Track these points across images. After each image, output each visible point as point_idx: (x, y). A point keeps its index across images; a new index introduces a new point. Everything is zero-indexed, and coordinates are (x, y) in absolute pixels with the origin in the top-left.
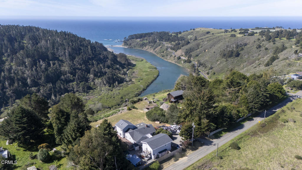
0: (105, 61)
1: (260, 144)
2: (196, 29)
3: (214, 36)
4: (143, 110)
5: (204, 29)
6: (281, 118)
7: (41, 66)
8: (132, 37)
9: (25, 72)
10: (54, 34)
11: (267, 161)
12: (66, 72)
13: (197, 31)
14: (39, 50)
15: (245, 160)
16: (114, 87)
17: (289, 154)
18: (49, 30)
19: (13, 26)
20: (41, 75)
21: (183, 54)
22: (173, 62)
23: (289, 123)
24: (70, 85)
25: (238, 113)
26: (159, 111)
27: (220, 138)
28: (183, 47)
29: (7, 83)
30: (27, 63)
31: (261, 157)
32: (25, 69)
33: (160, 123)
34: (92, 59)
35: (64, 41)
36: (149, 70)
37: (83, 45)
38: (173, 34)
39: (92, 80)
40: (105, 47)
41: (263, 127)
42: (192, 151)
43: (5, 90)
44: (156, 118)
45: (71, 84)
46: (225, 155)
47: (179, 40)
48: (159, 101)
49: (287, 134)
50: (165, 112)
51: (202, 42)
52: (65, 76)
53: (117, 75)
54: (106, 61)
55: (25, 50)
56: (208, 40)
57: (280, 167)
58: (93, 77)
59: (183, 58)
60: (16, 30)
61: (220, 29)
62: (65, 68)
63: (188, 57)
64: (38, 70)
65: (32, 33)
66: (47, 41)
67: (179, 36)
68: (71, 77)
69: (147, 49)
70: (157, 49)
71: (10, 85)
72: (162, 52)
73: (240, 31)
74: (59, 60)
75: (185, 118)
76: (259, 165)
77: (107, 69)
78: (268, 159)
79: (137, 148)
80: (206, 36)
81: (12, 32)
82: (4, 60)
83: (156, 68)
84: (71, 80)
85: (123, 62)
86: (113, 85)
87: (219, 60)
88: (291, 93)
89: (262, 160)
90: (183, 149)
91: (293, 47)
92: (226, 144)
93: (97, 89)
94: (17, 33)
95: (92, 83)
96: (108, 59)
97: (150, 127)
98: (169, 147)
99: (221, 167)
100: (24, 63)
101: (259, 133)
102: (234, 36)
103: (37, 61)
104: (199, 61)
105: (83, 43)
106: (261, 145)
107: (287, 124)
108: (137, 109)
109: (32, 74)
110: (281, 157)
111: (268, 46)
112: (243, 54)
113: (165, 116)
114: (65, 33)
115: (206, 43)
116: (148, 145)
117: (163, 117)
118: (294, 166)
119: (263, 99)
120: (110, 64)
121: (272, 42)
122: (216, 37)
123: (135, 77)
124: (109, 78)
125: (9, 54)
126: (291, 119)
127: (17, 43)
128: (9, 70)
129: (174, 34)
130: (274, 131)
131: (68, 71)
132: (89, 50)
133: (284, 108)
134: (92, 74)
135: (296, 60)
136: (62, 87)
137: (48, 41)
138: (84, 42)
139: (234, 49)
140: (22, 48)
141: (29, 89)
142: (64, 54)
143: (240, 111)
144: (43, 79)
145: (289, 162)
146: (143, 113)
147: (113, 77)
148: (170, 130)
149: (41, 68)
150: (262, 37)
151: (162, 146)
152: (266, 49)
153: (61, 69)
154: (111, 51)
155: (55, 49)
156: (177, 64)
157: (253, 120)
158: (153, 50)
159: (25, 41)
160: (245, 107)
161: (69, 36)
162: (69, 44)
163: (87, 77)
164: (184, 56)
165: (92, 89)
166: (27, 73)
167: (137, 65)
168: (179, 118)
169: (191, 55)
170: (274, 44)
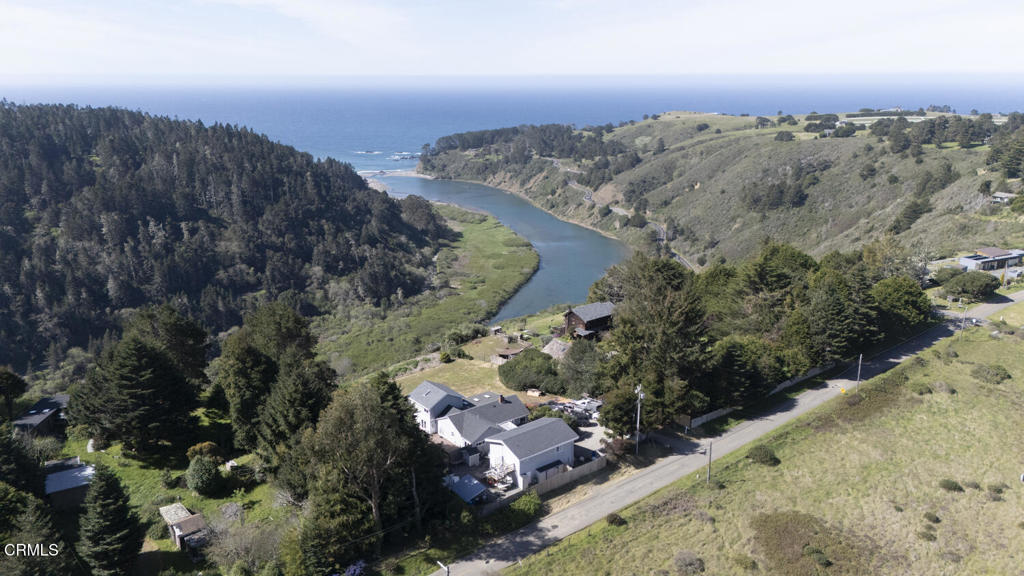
0: (361, 223)
1: (841, 452)
2: (662, 114)
3: (723, 137)
4: (489, 361)
5: (687, 116)
6: (911, 382)
7: (153, 238)
8: (450, 144)
9: (100, 257)
10: (193, 132)
11: (854, 494)
12: (233, 258)
13: (665, 123)
14: (145, 186)
15: (792, 491)
16: (390, 305)
17: (924, 476)
18: (176, 122)
19: (57, 108)
20: (152, 267)
21: (620, 197)
22: (587, 225)
23: (934, 394)
24: (245, 300)
25: (777, 365)
26: (540, 361)
27: (720, 435)
28: (620, 176)
29: (39, 294)
30: (104, 230)
31: (839, 483)
32: (97, 247)
33: (543, 394)
34: (319, 214)
35: (226, 158)
36: (505, 251)
37: (288, 171)
38: (585, 134)
39: (320, 284)
40: (360, 177)
41: (852, 404)
42: (637, 468)
43: (33, 317)
44: (528, 382)
45: (249, 297)
46: (734, 479)
47: (605, 154)
48: (538, 335)
49: (926, 424)
50: (556, 364)
51: (683, 157)
52: (231, 270)
53: (402, 268)
54: (364, 222)
55: (97, 187)
56: (702, 153)
57: (894, 510)
58: (321, 273)
59: (619, 211)
60: (67, 121)
61: (743, 115)
62: (231, 244)
63: (637, 209)
64: (140, 252)
65: (121, 132)
66: (169, 158)
67: (607, 137)
68: (250, 273)
69: (500, 184)
70: (532, 181)
71: (50, 300)
72: (549, 191)
73: (808, 122)
74: (209, 219)
75: (615, 378)
76: (832, 504)
77: (366, 247)
78: (858, 491)
79: (473, 459)
80: (696, 140)
81: (52, 127)
82: (30, 217)
83: (528, 245)
84: (248, 283)
85: (420, 226)
86: (389, 300)
87: (738, 216)
88: (953, 311)
89: (842, 492)
90: (608, 461)
91: (981, 172)
92: (739, 450)
93: (334, 311)
94: (69, 132)
95: (319, 294)
96: (372, 215)
97: (510, 402)
98: (569, 455)
99: (718, 508)
100: (96, 228)
101: (840, 422)
102: (786, 137)
103: (139, 222)
104: (671, 221)
105: (289, 163)
106: (844, 453)
107: (927, 397)
108: (472, 358)
109: (121, 265)
110: (897, 485)
111: (899, 170)
112: (818, 197)
113: (555, 374)
114: (228, 131)
115: (695, 160)
116: (505, 447)
117: (551, 378)
118: (933, 506)
119: (860, 325)
120: (376, 233)
121: (911, 157)
122: (729, 143)
123: (462, 274)
124: (374, 277)
125: (44, 200)
126: (943, 383)
127: (71, 163)
128: (49, 251)
129: (590, 133)
130: (887, 416)
131: (240, 254)
132: (310, 186)
133: (926, 353)
134: (318, 265)
135: (984, 213)
136: (221, 306)
137: (175, 157)
138: (292, 160)
139: (788, 182)
140: (88, 179)
141: (112, 312)
142: (225, 198)
143: (786, 359)
144: (157, 279)
145: (922, 497)
146: (491, 370)
147: (387, 274)
148: (572, 411)
149: (150, 244)
150: (881, 141)
151: (546, 451)
152: (894, 180)
153: (216, 249)
154: (381, 191)
155: (197, 184)
156: (598, 230)
157: (826, 386)
158: (518, 185)
159: (98, 156)
160: (800, 346)
161: (241, 138)
162: (241, 166)
163: (303, 272)
164: (623, 206)
165: (319, 314)
166: (107, 259)
167: (466, 235)
168: (599, 378)
169: (646, 201)
170: (920, 162)
